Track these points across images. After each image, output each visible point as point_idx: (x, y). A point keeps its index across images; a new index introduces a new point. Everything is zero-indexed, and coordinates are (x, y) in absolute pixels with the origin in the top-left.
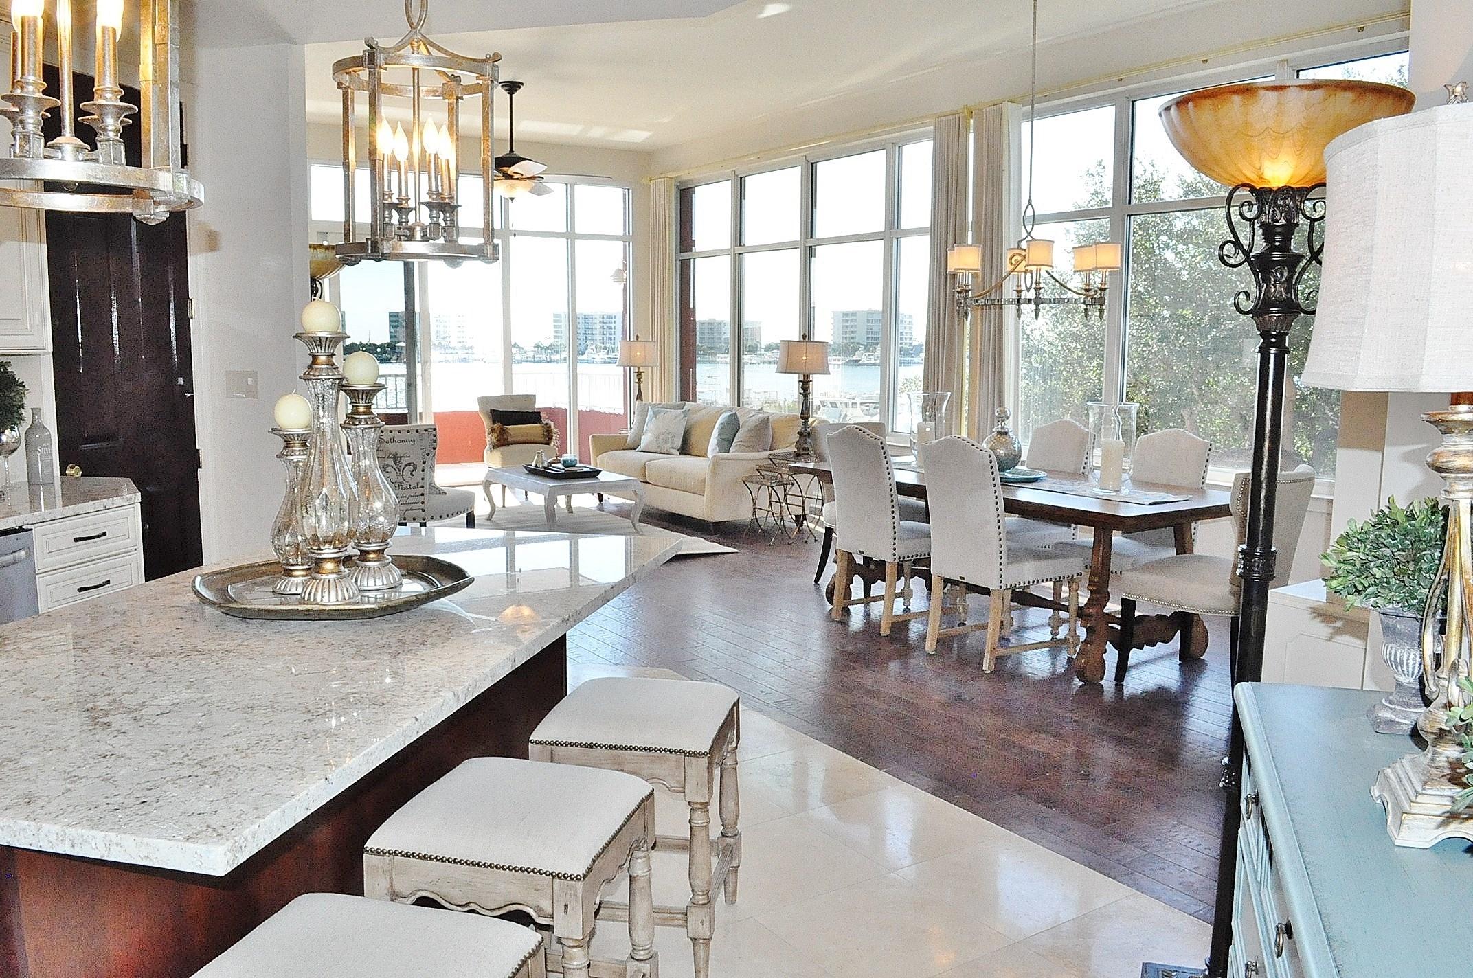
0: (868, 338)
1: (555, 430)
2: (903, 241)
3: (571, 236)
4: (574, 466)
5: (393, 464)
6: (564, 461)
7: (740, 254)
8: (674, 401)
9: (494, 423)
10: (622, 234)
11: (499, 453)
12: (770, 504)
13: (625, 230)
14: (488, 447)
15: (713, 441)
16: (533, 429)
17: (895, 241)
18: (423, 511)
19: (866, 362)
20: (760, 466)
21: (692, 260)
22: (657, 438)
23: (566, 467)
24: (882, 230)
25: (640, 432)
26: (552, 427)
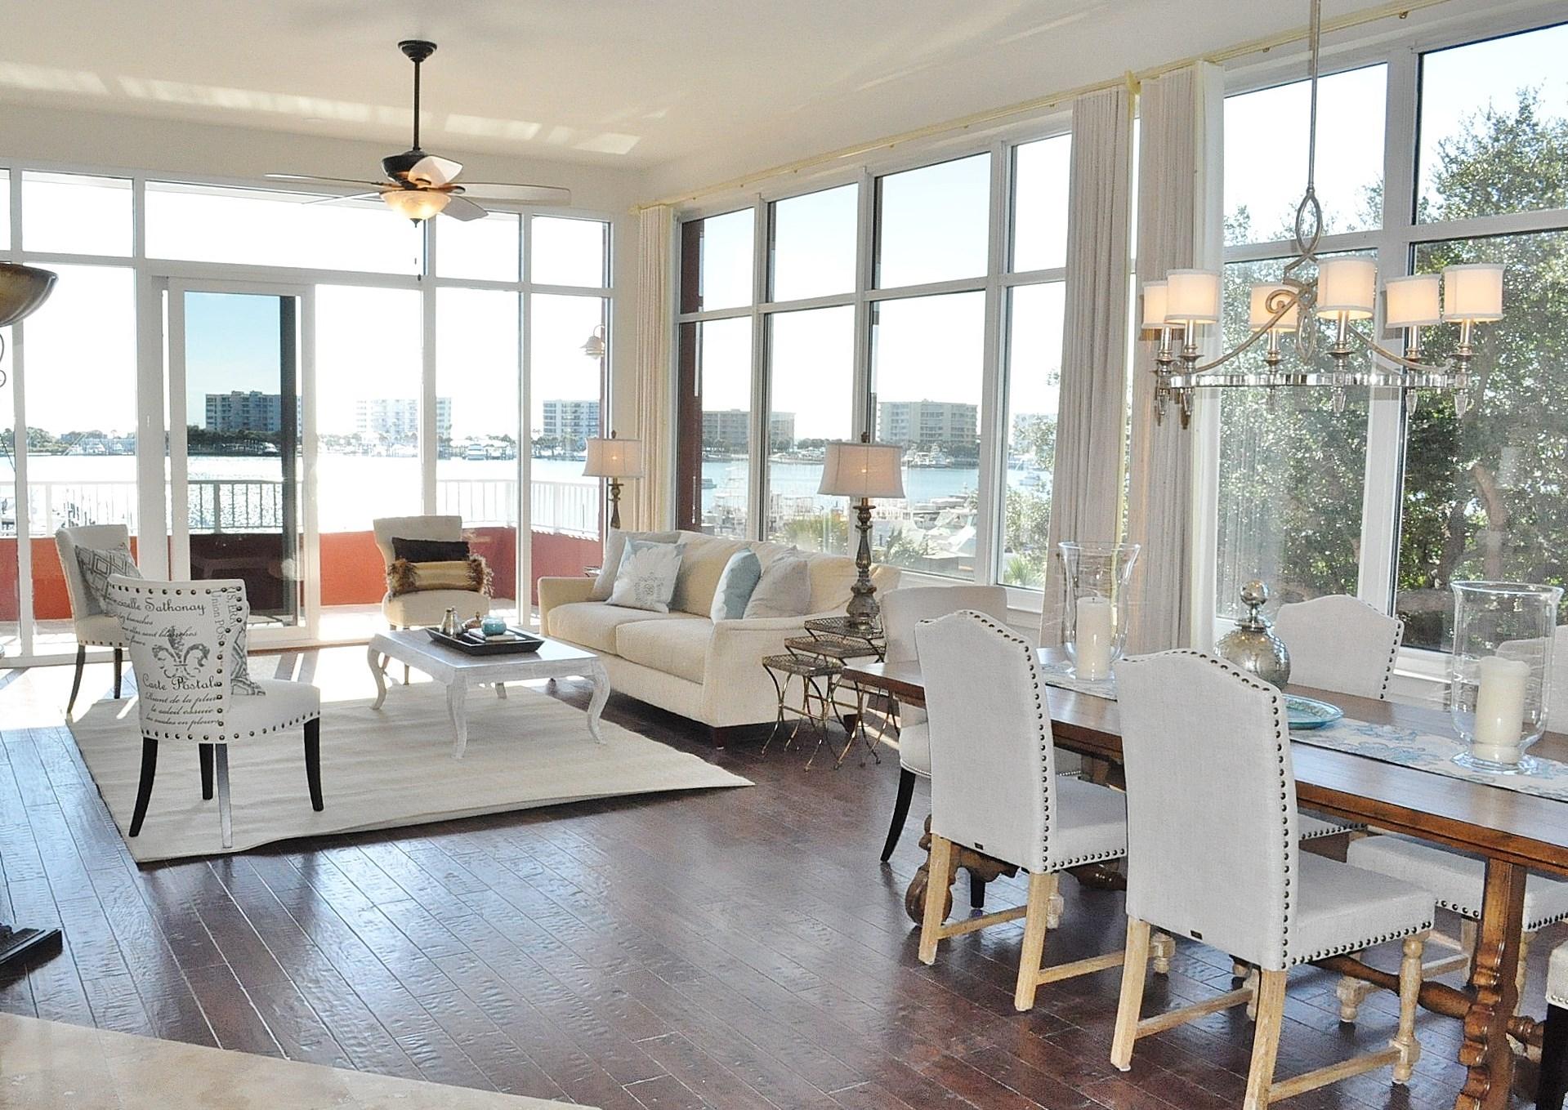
0: (922, 435)
1: (486, 570)
2: (1017, 291)
3: (525, 288)
4: (501, 634)
5: (168, 646)
6: (486, 625)
7: (766, 314)
8: (668, 529)
9: (397, 558)
10: (600, 286)
11: (401, 604)
12: (806, 700)
13: (604, 282)
14: (389, 592)
15: (719, 597)
16: (456, 570)
17: (1004, 291)
18: (221, 724)
19: (919, 463)
20: (792, 640)
21: (698, 324)
22: (637, 585)
23: (488, 635)
24: (985, 274)
25: (612, 576)
26: (483, 565)
